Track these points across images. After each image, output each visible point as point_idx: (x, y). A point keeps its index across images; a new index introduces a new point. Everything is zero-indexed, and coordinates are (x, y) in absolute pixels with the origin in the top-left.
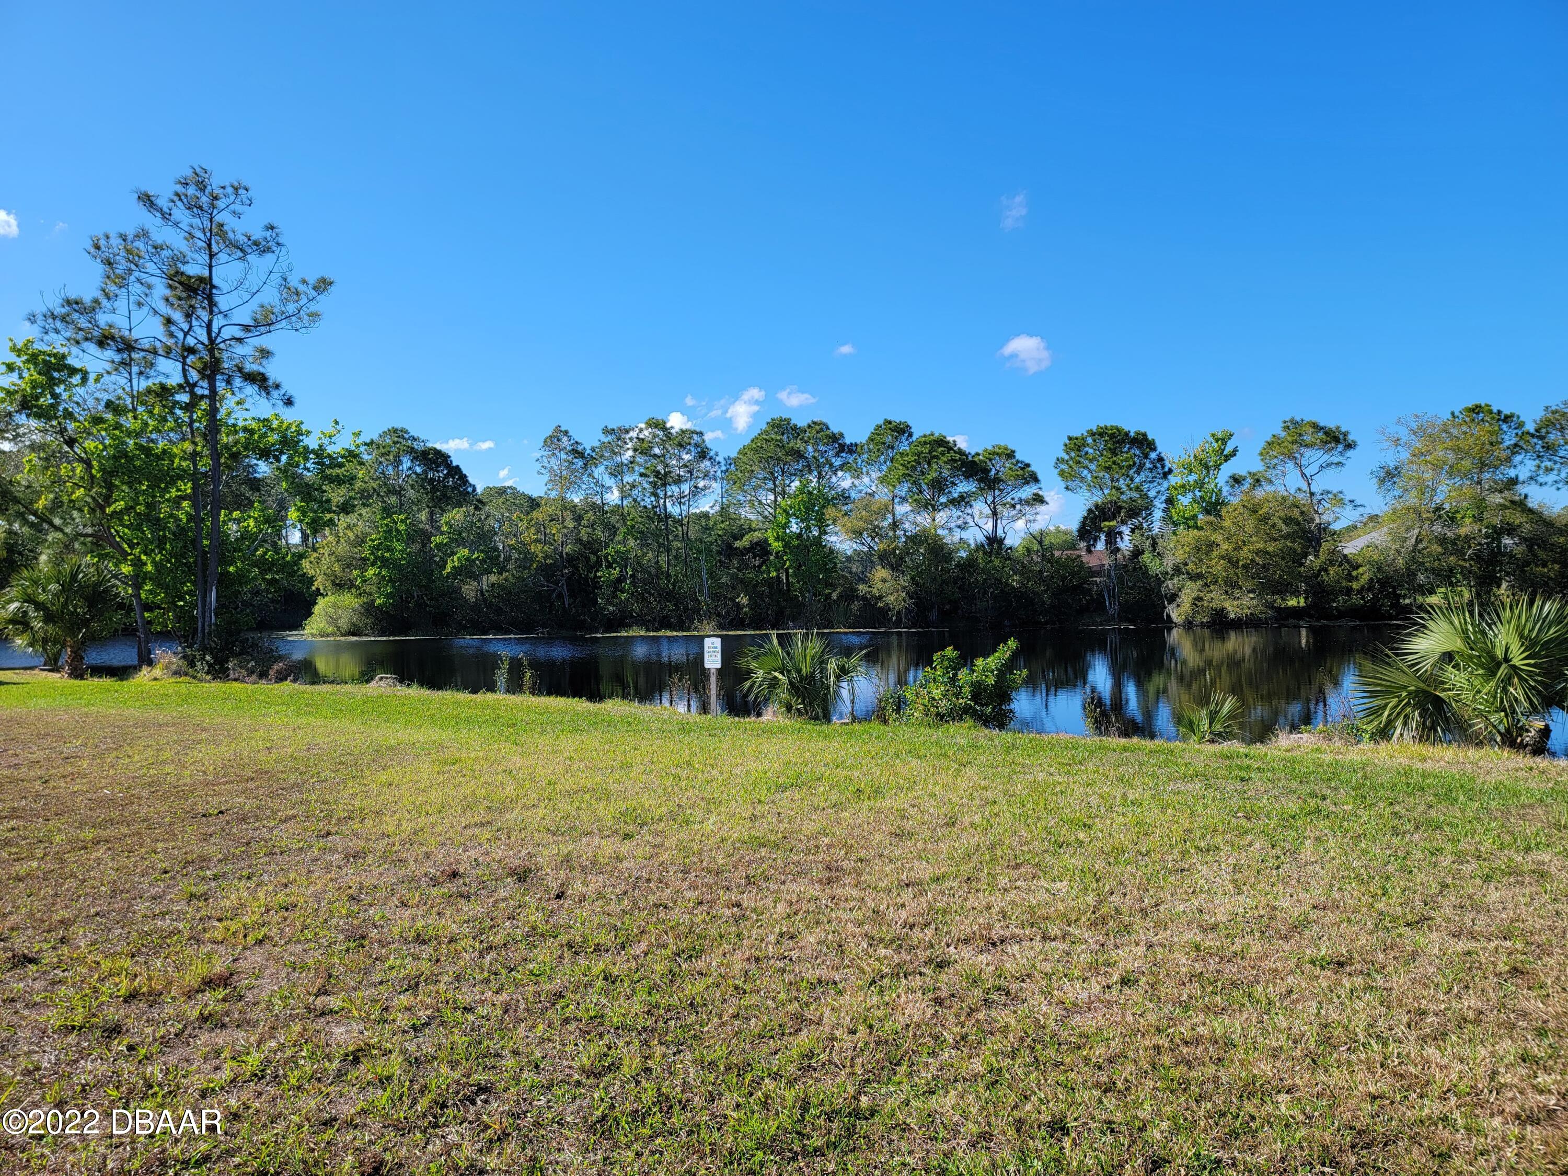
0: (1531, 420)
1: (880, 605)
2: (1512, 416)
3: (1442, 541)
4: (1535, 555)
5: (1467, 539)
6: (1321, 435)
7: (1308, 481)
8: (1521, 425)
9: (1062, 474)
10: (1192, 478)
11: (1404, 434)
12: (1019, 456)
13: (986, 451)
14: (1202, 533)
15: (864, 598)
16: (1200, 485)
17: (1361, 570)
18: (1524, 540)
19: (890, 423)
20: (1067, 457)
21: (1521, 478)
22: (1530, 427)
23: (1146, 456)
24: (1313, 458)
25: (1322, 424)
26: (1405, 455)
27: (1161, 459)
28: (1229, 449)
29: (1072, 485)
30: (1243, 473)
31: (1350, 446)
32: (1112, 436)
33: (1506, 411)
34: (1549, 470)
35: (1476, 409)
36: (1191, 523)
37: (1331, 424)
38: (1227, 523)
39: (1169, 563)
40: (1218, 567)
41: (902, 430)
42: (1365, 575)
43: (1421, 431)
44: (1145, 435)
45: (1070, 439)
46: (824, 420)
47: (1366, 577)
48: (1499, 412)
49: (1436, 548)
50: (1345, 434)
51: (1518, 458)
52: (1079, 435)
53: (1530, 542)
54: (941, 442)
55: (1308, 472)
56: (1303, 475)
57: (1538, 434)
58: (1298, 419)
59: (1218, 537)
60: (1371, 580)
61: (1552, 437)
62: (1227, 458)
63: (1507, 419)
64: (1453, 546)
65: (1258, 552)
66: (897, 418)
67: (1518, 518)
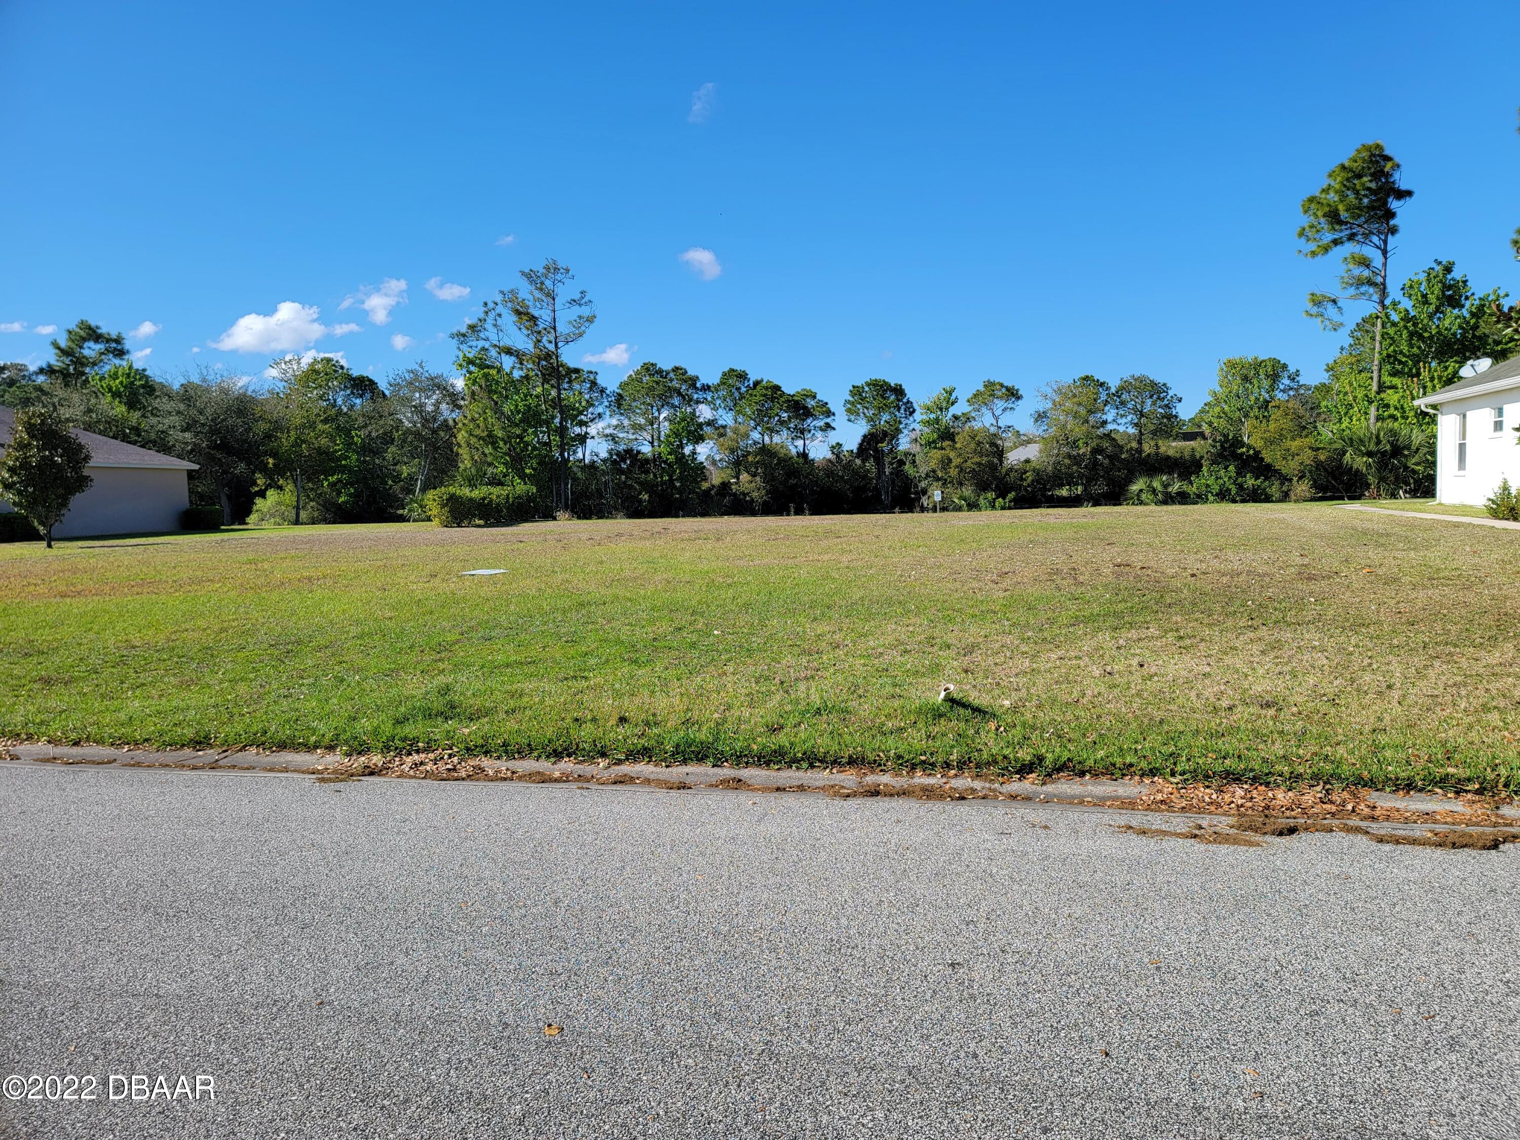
0: (1114, 385)
1: (748, 498)
2: (1104, 383)
3: (1069, 456)
4: (1114, 465)
5: (1084, 454)
6: (1004, 390)
7: (997, 419)
8: (1108, 388)
9: (849, 411)
10: (932, 416)
11: (1049, 392)
12: (819, 397)
13: (798, 392)
14: (943, 452)
15: (735, 494)
16: (937, 420)
17: (1028, 474)
18: (1108, 456)
19: (733, 370)
20: (851, 399)
21: (1109, 420)
22: (1113, 390)
23: (901, 400)
24: (1000, 404)
25: (1006, 384)
26: (1050, 405)
27: (908, 402)
28: (953, 397)
29: (853, 418)
30: (959, 414)
31: (1019, 398)
32: (882, 386)
33: (1101, 381)
34: (1122, 416)
35: (1086, 378)
36: (933, 445)
37: (1010, 385)
38: (958, 446)
39: (923, 470)
40: (953, 472)
41: (743, 376)
42: (1030, 476)
43: (1059, 391)
44: (901, 386)
45: (854, 387)
46: (683, 366)
47: (1030, 478)
48: (1098, 380)
49: (1067, 461)
50: (1017, 391)
51: (1107, 408)
52: (860, 385)
53: (1113, 458)
54: (777, 388)
55: (997, 413)
56: (993, 413)
57: (1118, 394)
58: (992, 380)
59: (952, 455)
60: (1033, 481)
61: (1124, 396)
62: (953, 404)
63: (1102, 384)
64: (1076, 460)
65: (976, 463)
66: (738, 367)
67: (1106, 444)
